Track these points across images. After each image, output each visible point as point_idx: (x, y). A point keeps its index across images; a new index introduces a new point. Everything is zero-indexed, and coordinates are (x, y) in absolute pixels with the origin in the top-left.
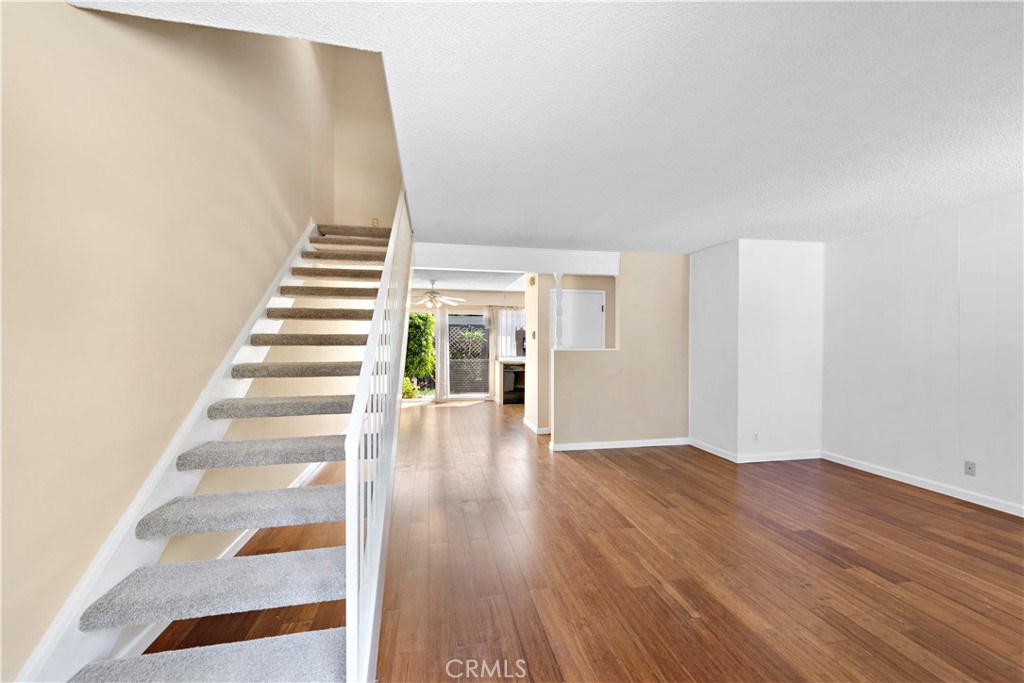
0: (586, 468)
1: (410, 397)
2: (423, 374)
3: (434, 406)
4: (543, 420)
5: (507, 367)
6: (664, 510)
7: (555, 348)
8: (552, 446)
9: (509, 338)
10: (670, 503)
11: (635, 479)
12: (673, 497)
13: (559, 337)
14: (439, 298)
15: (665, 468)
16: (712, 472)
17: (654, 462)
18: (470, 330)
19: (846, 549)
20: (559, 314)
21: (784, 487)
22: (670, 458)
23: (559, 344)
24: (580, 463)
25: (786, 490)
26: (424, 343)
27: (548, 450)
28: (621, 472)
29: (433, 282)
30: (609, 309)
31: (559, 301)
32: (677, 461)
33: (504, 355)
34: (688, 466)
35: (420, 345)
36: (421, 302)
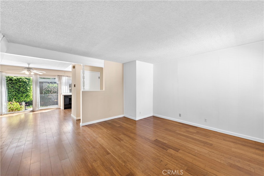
0: (94, 131)
1: (19, 111)
2: (28, 100)
3: (32, 113)
4: (78, 115)
5: (65, 97)
6: (119, 142)
7: (82, 90)
8: (81, 124)
9: (66, 87)
10: (121, 139)
11: (110, 132)
12: (122, 136)
13: (84, 86)
14: (32, 71)
15: (118, 126)
16: (131, 125)
17: (115, 124)
18: (52, 84)
19: (165, 143)
20: (84, 78)
21: (148, 126)
22: (119, 122)
23: (84, 89)
24: (91, 129)
25: (148, 127)
26: (29, 88)
27: (79, 126)
28: (105, 130)
29: (29, 64)
30: (101, 78)
31: (83, 74)
32: (121, 123)
33: (64, 92)
34: (124, 124)
35: (26, 89)
36: (23, 72)
